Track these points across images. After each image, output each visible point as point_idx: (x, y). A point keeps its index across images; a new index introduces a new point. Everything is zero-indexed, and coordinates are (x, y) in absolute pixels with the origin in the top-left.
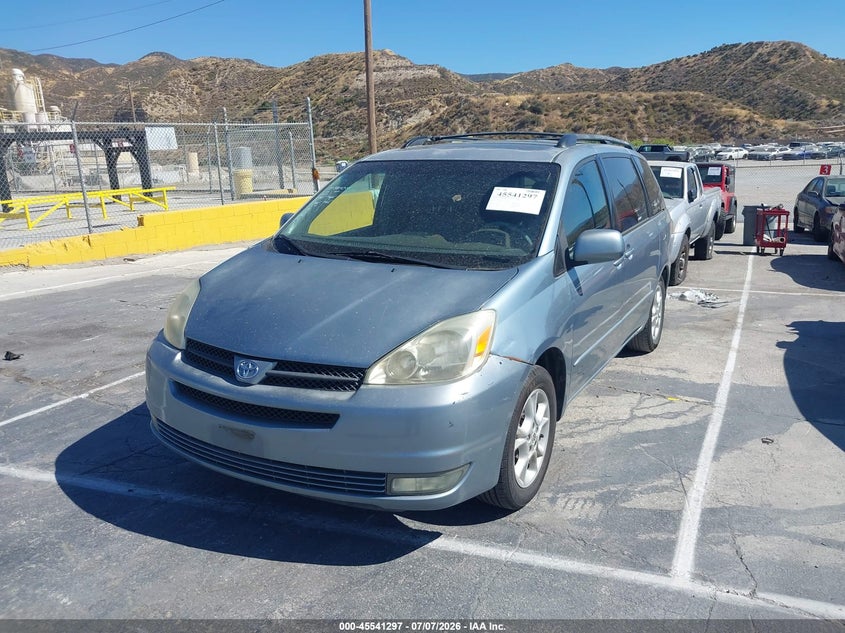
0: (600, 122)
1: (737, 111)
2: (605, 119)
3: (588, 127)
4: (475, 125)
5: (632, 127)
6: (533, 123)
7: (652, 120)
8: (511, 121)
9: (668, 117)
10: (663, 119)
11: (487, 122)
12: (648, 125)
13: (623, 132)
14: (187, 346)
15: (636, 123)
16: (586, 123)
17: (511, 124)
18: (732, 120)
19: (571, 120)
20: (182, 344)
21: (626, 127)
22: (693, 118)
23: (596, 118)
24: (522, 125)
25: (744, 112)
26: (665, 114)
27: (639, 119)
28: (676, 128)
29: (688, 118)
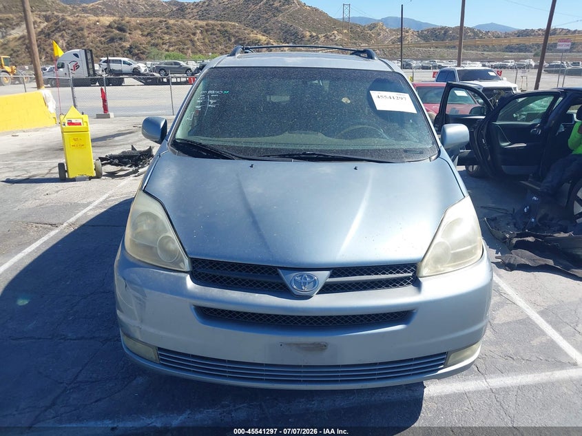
0: (171, 41)
1: (260, 37)
2: (174, 39)
3: (163, 44)
4: (74, 39)
5: (193, 45)
6: (121, 39)
7: (207, 40)
8: (103, 37)
9: (217, 39)
10: (214, 40)
11: (83, 37)
12: (204, 44)
13: (188, 49)
14: (193, 268)
15: (196, 42)
16: (160, 41)
17: (103, 39)
18: (258, 42)
19: (149, 38)
20: (186, 265)
21: (189, 45)
22: (233, 40)
23: (167, 38)
24: (112, 40)
25: (264, 38)
26: (215, 36)
27: (198, 39)
28: (223, 47)
29: (230, 40)
